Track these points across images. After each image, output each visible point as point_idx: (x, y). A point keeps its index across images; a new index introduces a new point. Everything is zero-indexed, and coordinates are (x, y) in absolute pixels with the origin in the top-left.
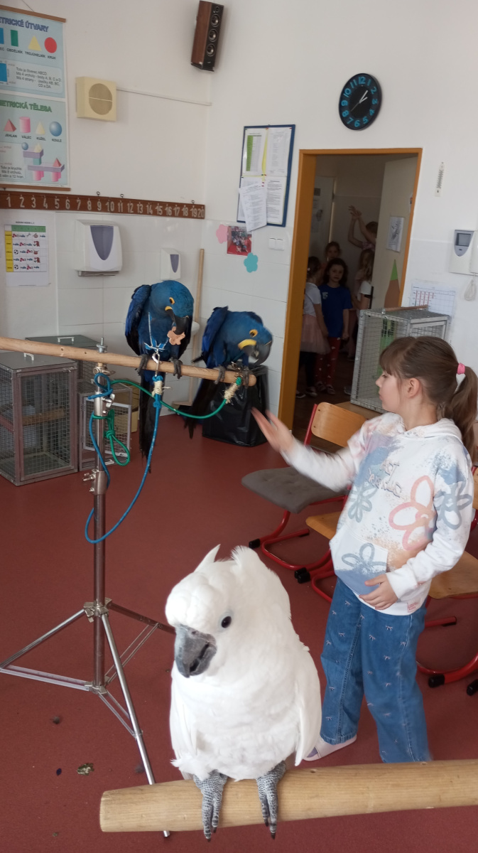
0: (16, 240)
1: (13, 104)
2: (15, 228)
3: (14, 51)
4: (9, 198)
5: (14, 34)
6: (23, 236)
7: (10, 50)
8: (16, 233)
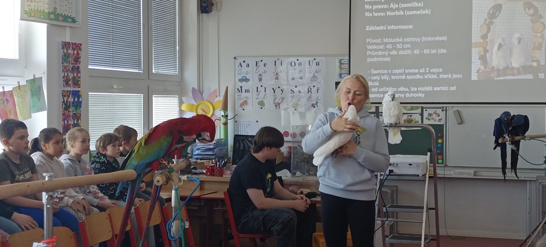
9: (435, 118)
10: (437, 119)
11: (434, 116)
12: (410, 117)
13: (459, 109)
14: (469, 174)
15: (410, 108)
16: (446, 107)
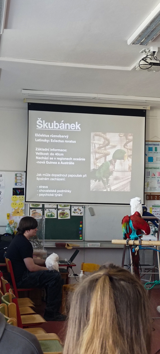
0: (153, 210)
1: (155, 168)
2: (153, 206)
3: (156, 153)
4: (152, 197)
5: (156, 148)
6: (156, 209)
7: (155, 153)
8: (154, 208)
9: (78, 212)
10: (80, 212)
11: (78, 211)
12: (63, 211)
13: (92, 207)
14: (98, 245)
15: (63, 205)
16: (85, 206)
